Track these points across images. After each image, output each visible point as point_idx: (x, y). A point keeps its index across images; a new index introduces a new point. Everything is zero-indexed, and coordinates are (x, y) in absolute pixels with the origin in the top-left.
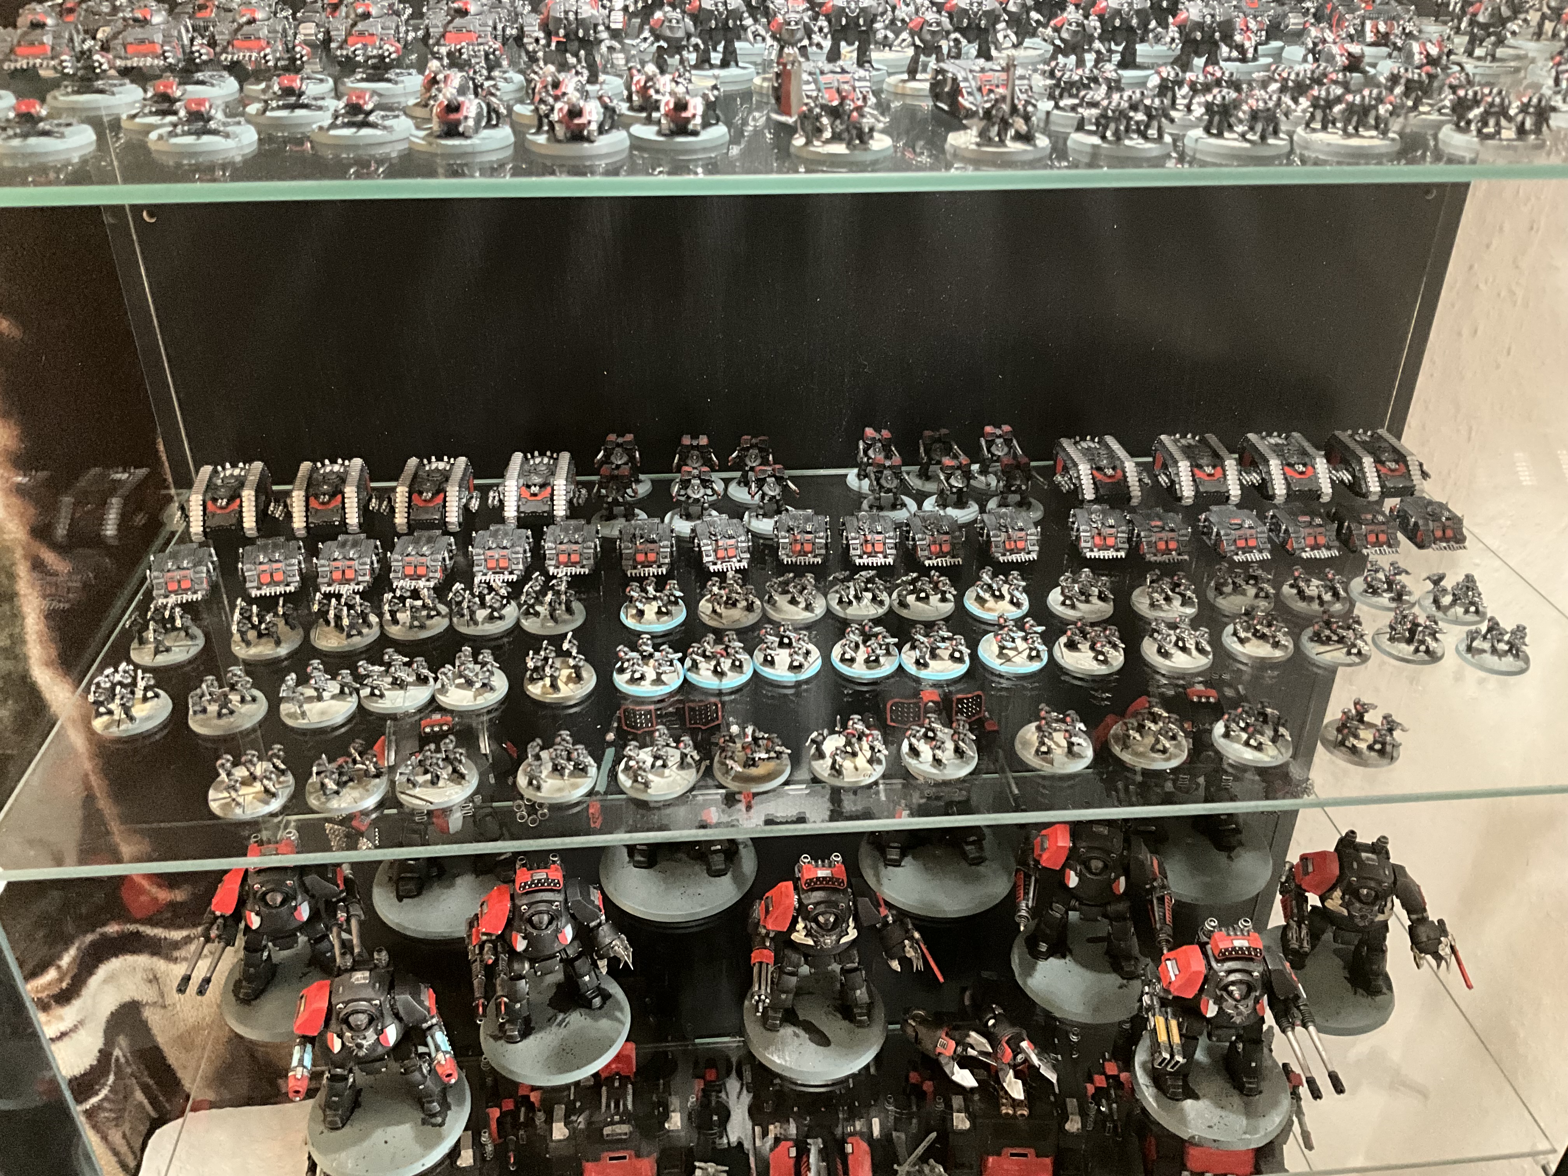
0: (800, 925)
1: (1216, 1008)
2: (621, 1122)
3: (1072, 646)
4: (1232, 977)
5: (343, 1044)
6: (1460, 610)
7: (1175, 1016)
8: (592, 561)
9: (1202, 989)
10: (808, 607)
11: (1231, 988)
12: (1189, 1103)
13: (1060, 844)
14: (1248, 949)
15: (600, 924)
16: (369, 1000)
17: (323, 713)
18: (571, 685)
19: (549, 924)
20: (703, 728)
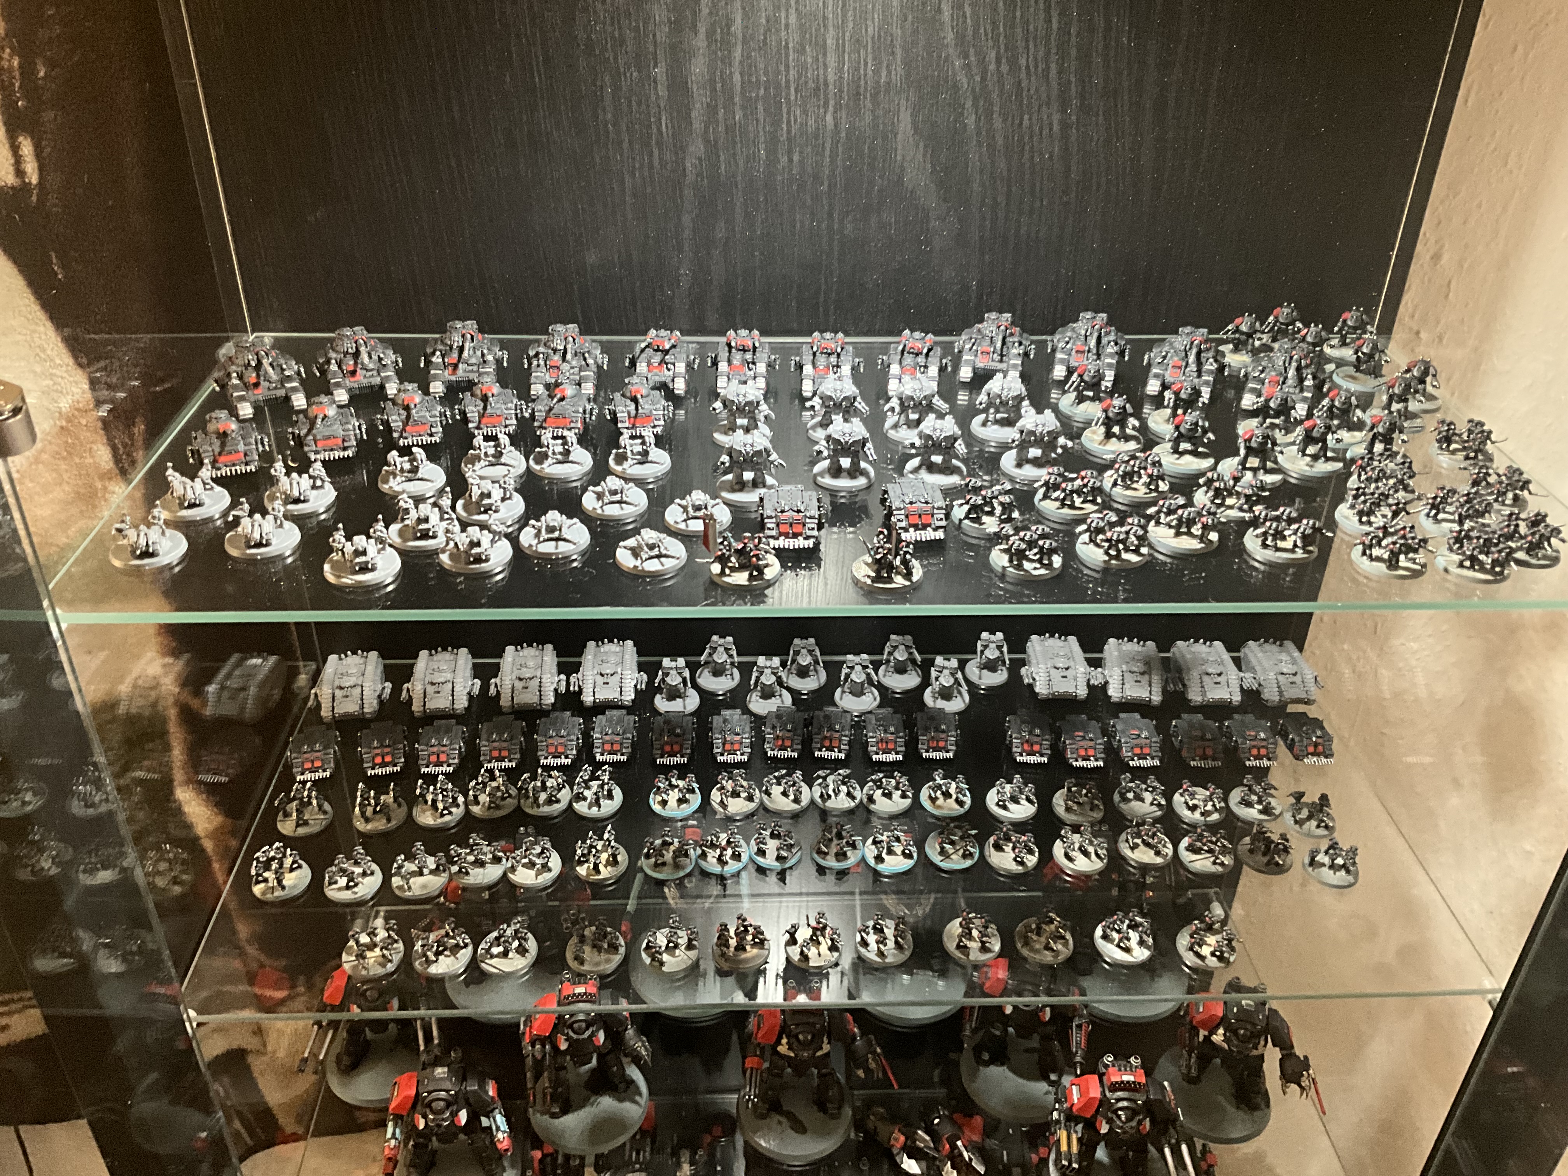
0: (784, 1038)
2: (641, 1170)
3: (998, 847)
4: (1121, 1104)
5: (426, 1123)
6: (1314, 823)
7: (1076, 1131)
8: (630, 750)
10: (797, 801)
13: (1000, 976)
14: (1135, 1083)
17: (424, 886)
18: (609, 868)
19: (587, 1028)
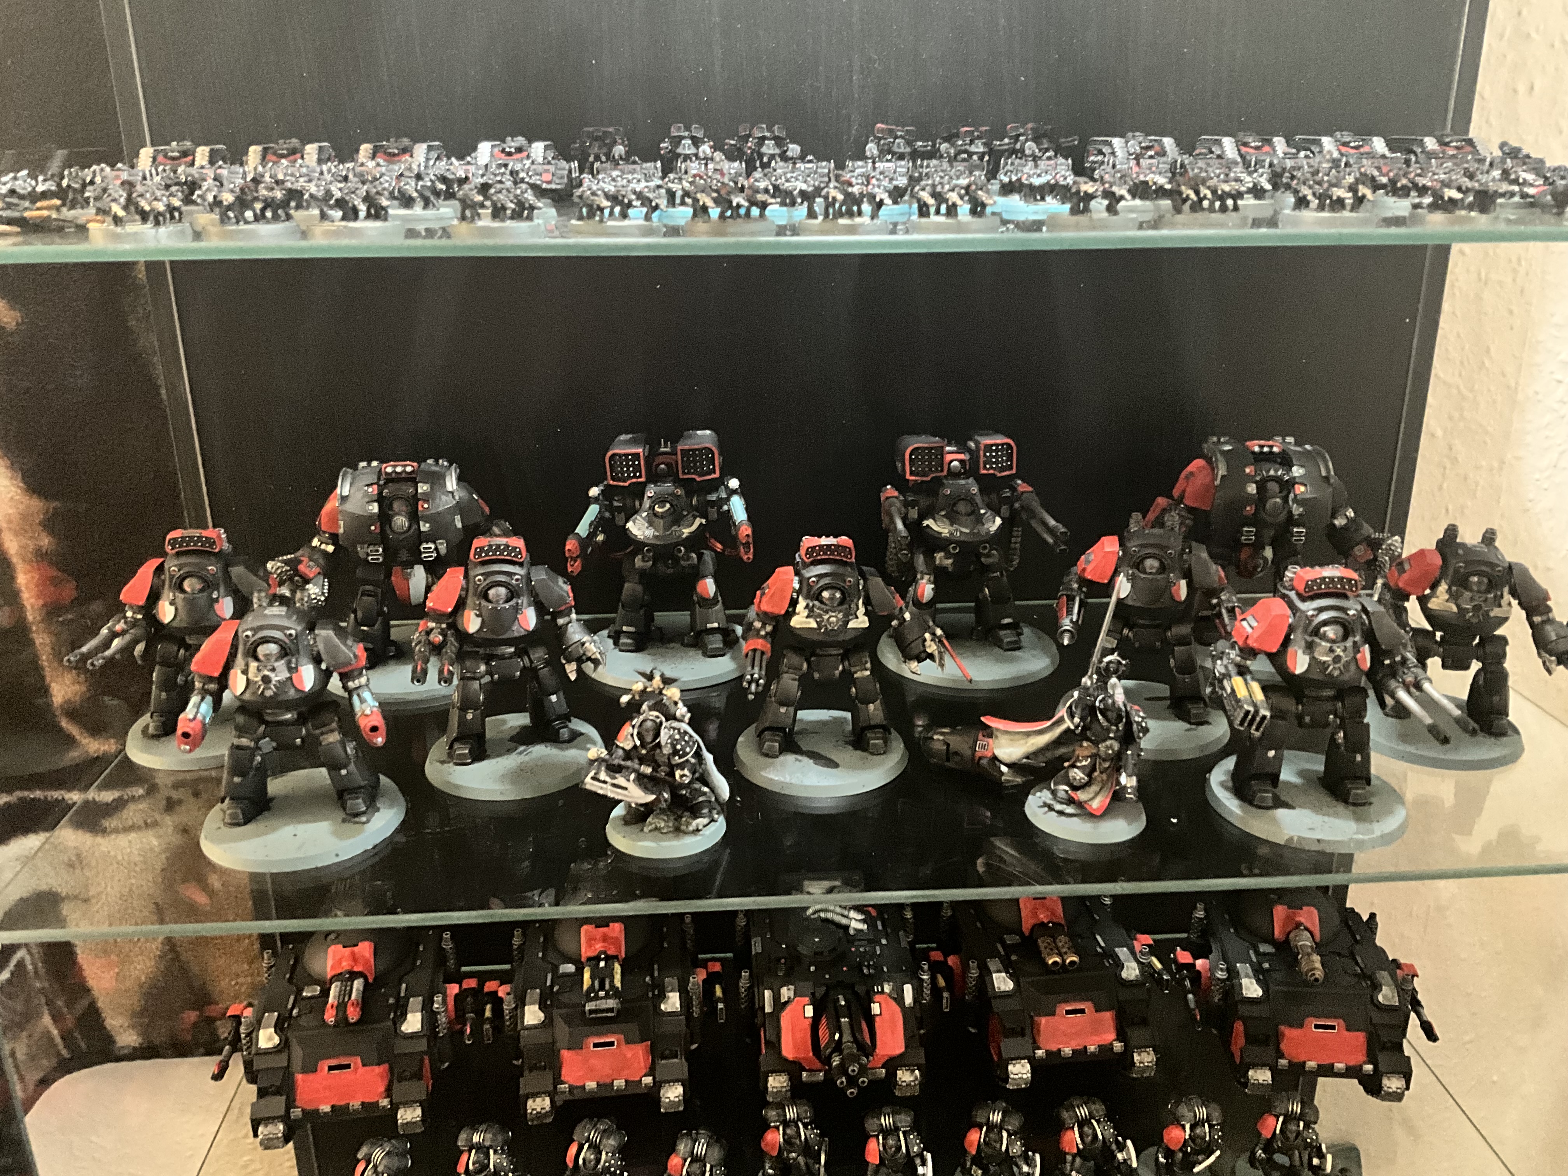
0: (801, 606)
1: (1307, 659)
5: (248, 680)
9: (1287, 641)
11: (1323, 630)
12: (1281, 813)
13: (1108, 552)
14: (1340, 580)
15: (569, 622)
16: (283, 630)
19: (508, 600)
20: (698, 479)
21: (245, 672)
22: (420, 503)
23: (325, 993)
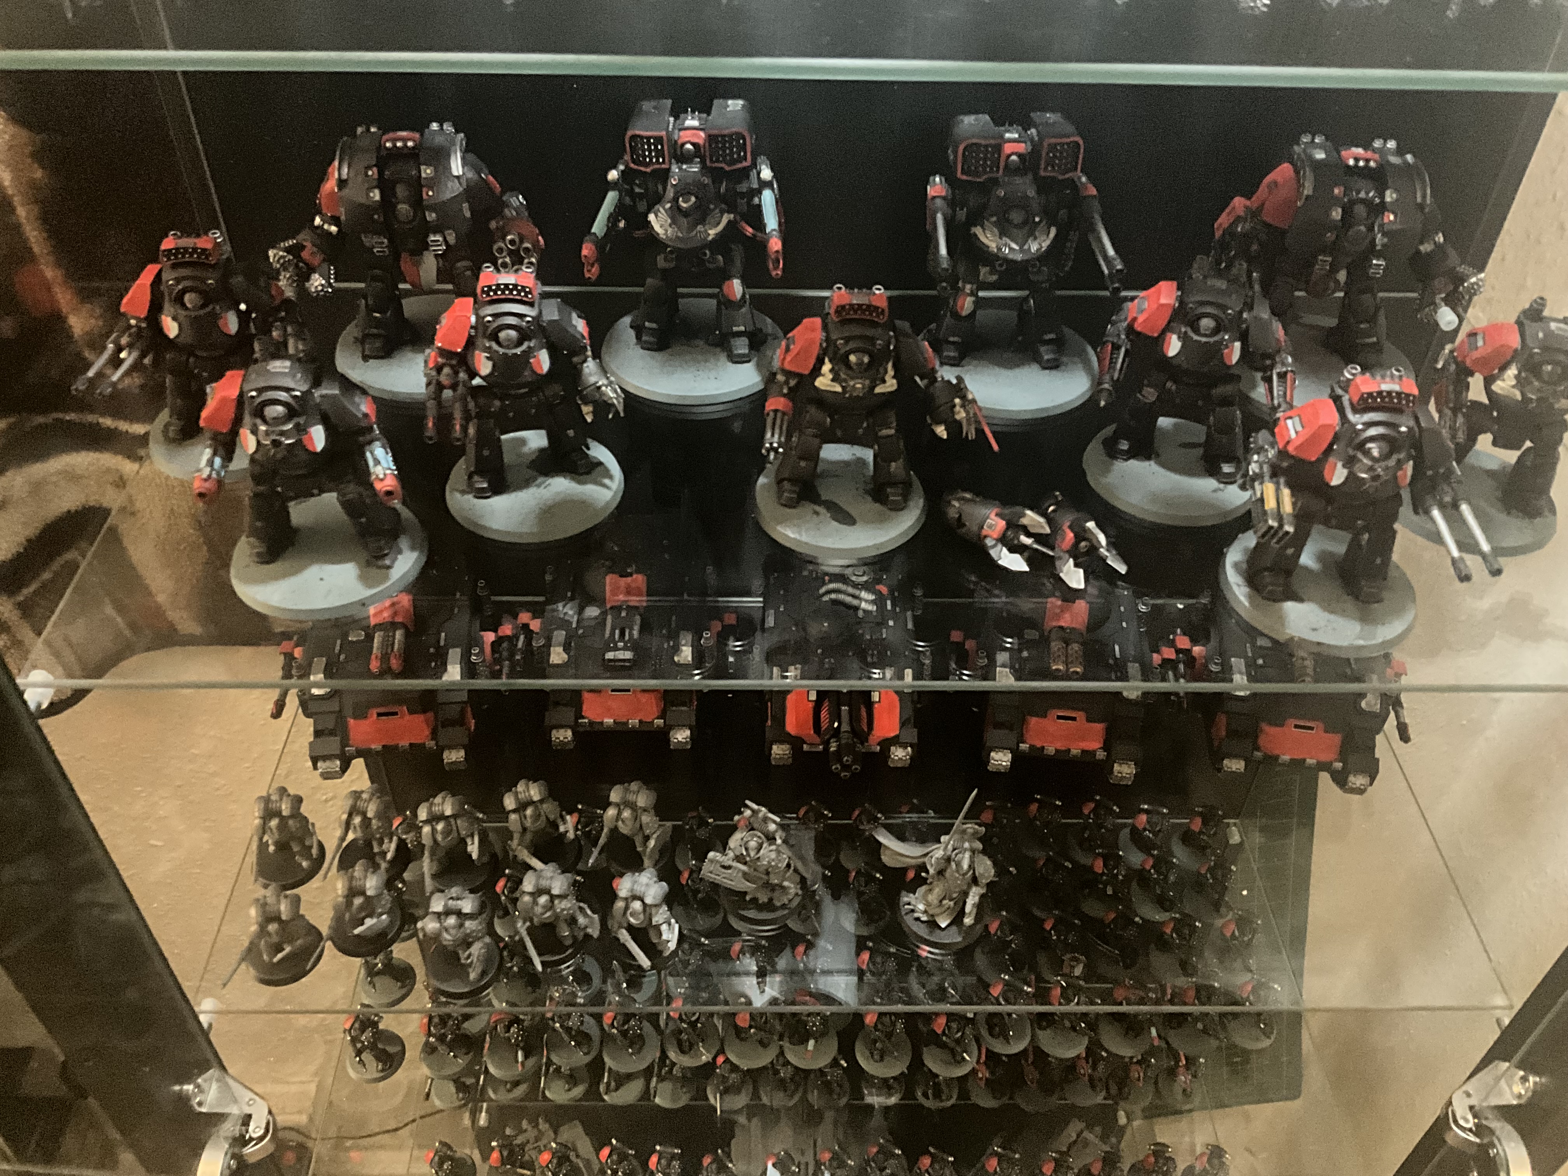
0: (827, 367)
1: (1345, 472)
2: (625, 649)
4: (1373, 432)
5: (258, 442)
7: (1289, 485)
9: (1329, 450)
11: (1369, 445)
12: (1289, 606)
13: (1163, 301)
14: (1399, 394)
15: (585, 361)
16: (288, 390)
19: (519, 343)
20: (727, 168)
21: (255, 431)
22: (424, 190)
23: (370, 638)
